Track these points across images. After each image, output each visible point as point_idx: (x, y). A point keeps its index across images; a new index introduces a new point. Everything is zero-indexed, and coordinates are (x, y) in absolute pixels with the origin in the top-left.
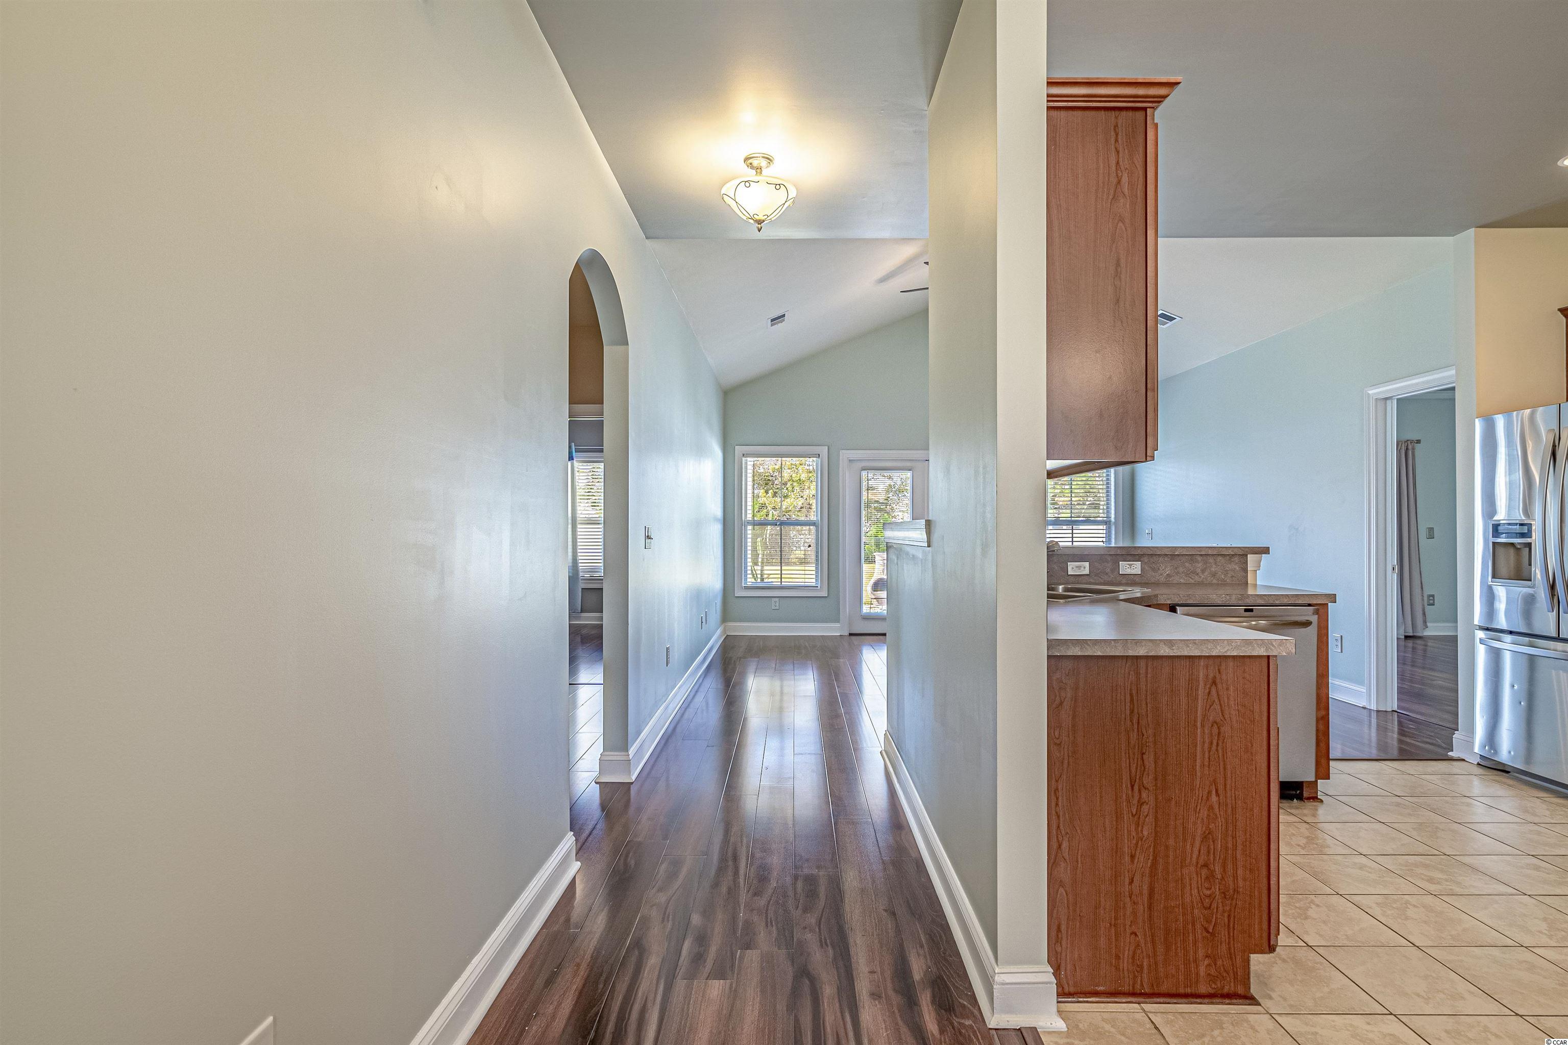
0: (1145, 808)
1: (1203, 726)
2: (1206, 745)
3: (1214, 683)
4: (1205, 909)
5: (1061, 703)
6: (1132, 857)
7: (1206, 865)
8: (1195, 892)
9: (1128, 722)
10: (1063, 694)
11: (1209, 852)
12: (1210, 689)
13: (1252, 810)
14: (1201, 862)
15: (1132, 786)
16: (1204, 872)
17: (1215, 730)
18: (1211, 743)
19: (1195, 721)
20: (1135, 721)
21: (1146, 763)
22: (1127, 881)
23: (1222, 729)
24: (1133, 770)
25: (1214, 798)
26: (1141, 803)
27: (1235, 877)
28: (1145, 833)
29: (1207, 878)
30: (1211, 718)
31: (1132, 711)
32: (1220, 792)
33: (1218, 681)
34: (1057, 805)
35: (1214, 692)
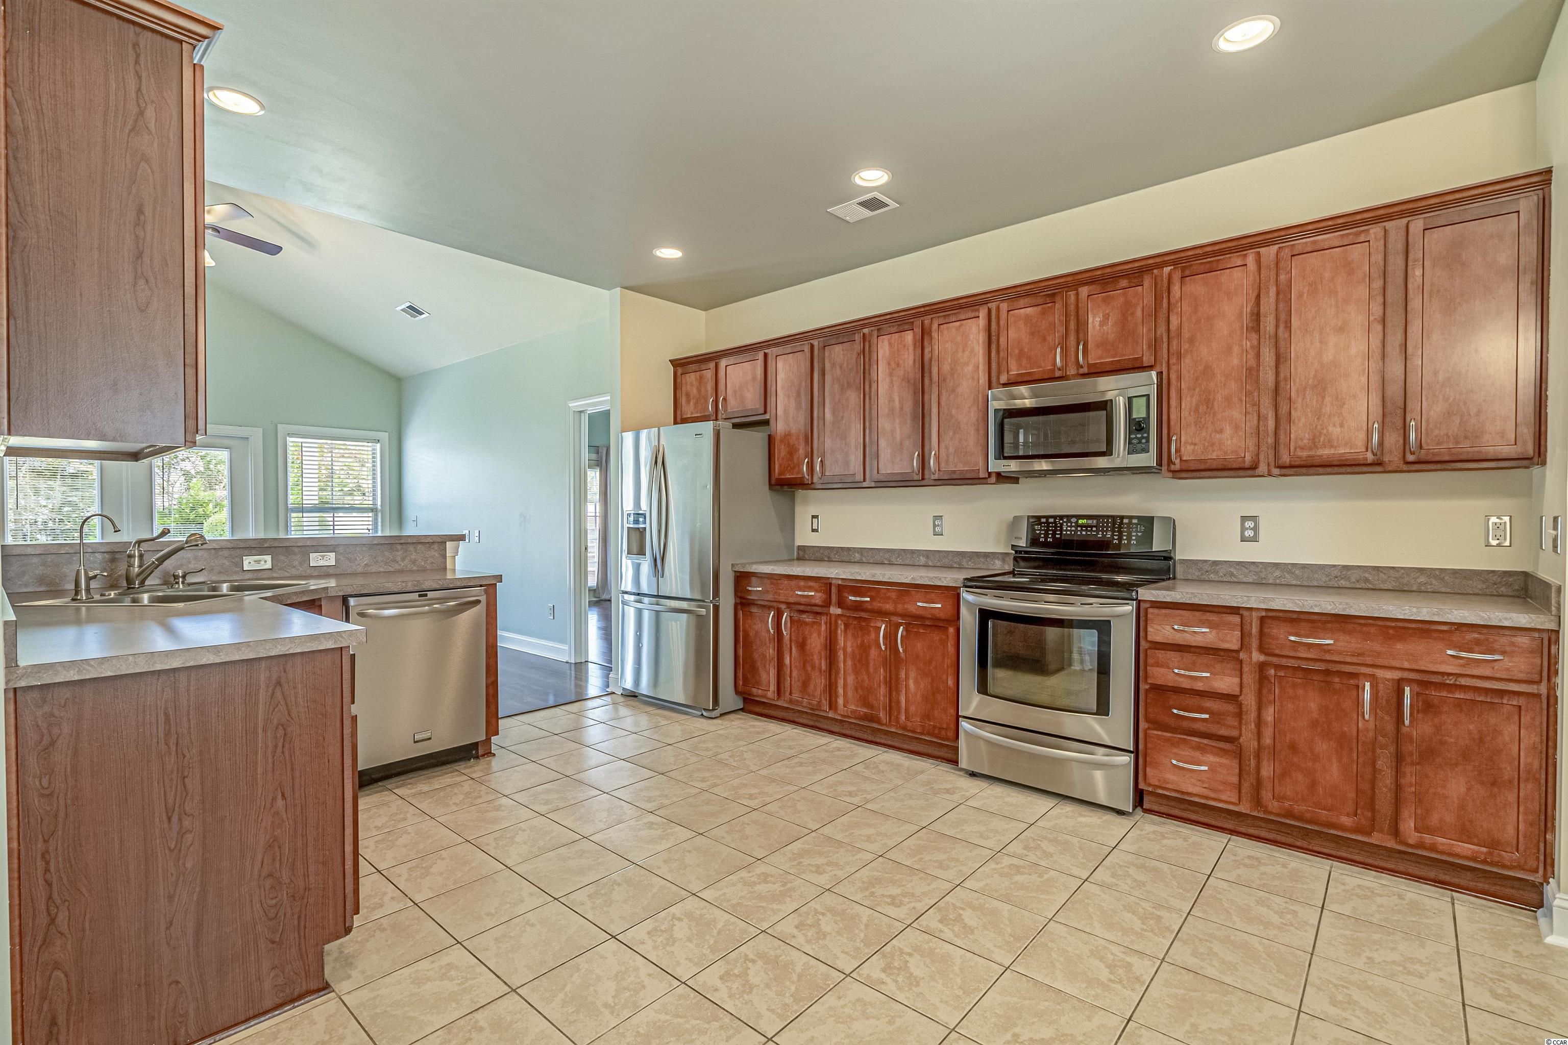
0: (189, 837)
1: (265, 730)
2: (270, 750)
3: (279, 683)
4: (270, 920)
5: (51, 743)
6: (170, 897)
7: (270, 875)
8: (257, 907)
9: (163, 747)
10: (55, 731)
11: (274, 860)
12: (273, 690)
13: (325, 803)
14: (265, 872)
15: (169, 819)
16: (269, 883)
17: (281, 732)
18: (276, 746)
19: (256, 726)
20: (172, 741)
21: (190, 787)
22: (163, 927)
23: (289, 729)
24: (170, 800)
25: (280, 803)
26: (181, 834)
27: (306, 876)
28: (189, 865)
29: (272, 887)
30: (275, 721)
31: (167, 734)
32: (287, 794)
33: (283, 681)
34: (47, 870)
35: (278, 693)
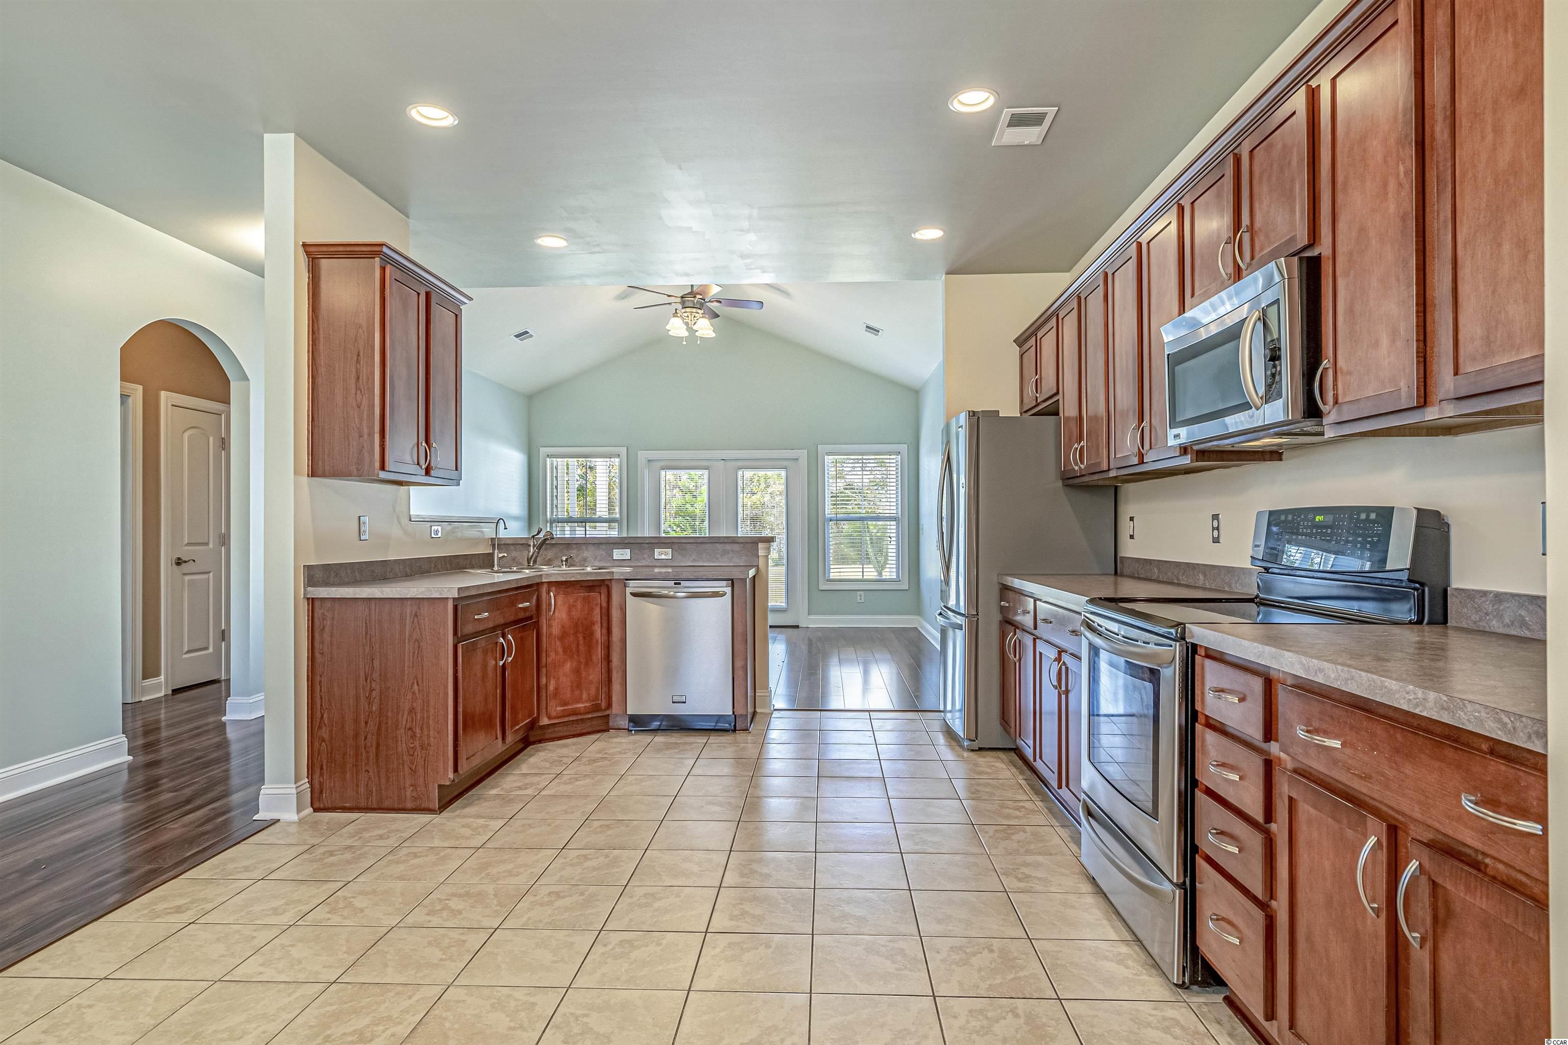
0: (374, 693)
1: (409, 642)
2: (411, 654)
3: (416, 615)
4: (410, 755)
5: (324, 628)
6: (366, 723)
7: (410, 729)
8: (404, 745)
9: (364, 641)
10: (325, 622)
11: (412, 721)
12: (413, 619)
13: (439, 694)
14: (408, 726)
15: (366, 680)
16: (410, 732)
17: (417, 644)
18: (414, 653)
19: (405, 639)
20: (368, 639)
21: (375, 665)
22: (363, 738)
23: (421, 644)
24: (367, 670)
25: (416, 687)
26: (371, 690)
27: (428, 736)
28: (374, 708)
29: (412, 737)
30: (414, 638)
31: (366, 633)
32: (419, 683)
33: (418, 614)
34: (321, 690)
35: (416, 621)
